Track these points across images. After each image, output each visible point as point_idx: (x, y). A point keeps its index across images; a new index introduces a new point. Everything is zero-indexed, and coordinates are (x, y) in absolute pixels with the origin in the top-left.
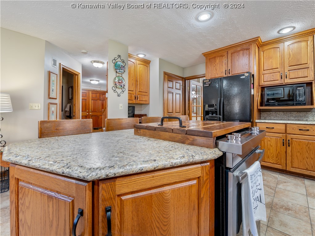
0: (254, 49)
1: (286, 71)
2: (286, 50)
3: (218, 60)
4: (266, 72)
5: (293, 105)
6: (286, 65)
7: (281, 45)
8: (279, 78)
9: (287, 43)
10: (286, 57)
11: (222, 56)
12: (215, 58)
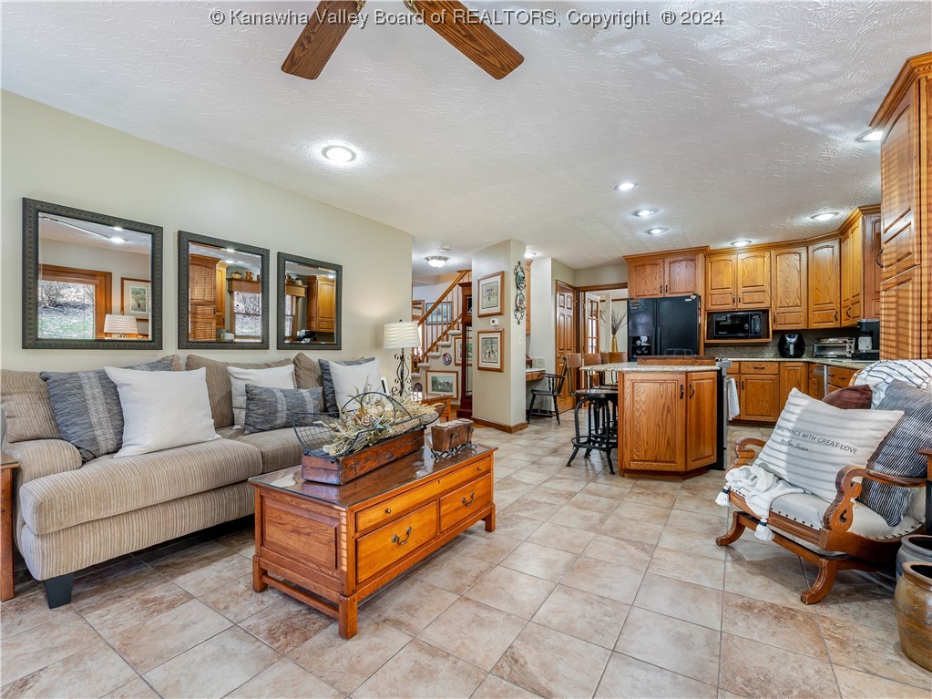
0: (700, 258)
1: (740, 293)
2: (740, 265)
3: (648, 270)
4: (714, 292)
5: (746, 338)
6: (740, 285)
7: (733, 257)
8: (731, 302)
9: (741, 256)
10: (740, 275)
11: (656, 264)
12: (644, 265)
